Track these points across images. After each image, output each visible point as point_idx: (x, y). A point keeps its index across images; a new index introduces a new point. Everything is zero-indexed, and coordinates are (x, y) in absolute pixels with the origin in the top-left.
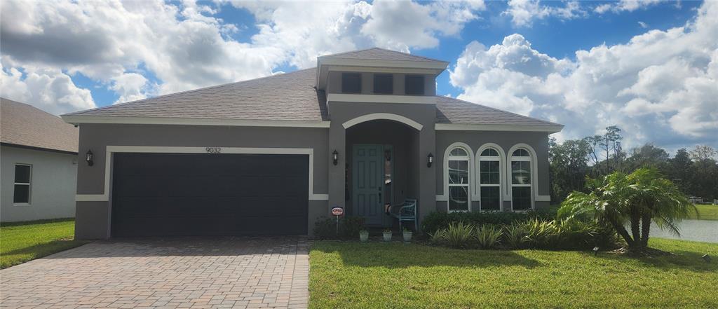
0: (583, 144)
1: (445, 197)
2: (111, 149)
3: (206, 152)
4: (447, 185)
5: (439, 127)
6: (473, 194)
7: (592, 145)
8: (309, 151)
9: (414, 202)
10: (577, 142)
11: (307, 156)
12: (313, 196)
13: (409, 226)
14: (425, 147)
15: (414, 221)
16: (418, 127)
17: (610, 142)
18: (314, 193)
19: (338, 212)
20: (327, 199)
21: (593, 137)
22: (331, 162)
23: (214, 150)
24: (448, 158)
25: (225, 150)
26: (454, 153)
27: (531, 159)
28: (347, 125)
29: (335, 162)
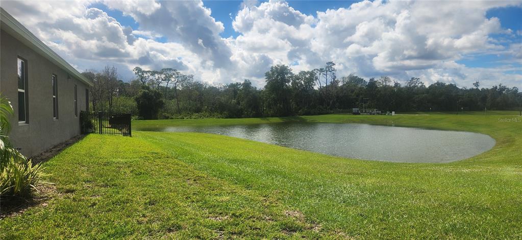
0: (312, 74)
7: (318, 75)
10: (308, 72)
17: (328, 72)
21: (319, 69)
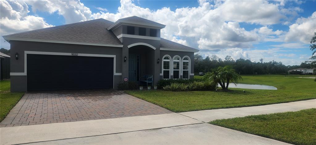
1: (162, 74)
2: (26, 52)
3: (71, 55)
4: (163, 70)
5: (161, 49)
6: (171, 73)
8: (114, 56)
9: (152, 76)
11: (113, 58)
12: (115, 74)
13: (150, 84)
14: (156, 56)
15: (152, 83)
16: (155, 48)
18: (116, 73)
19: (126, 80)
20: (121, 75)
22: (123, 60)
23: (75, 54)
24: (164, 60)
25: (80, 55)
26: (165, 59)
27: (189, 61)
28: (129, 46)
29: (125, 61)
